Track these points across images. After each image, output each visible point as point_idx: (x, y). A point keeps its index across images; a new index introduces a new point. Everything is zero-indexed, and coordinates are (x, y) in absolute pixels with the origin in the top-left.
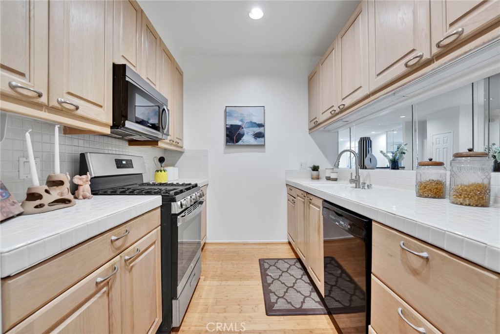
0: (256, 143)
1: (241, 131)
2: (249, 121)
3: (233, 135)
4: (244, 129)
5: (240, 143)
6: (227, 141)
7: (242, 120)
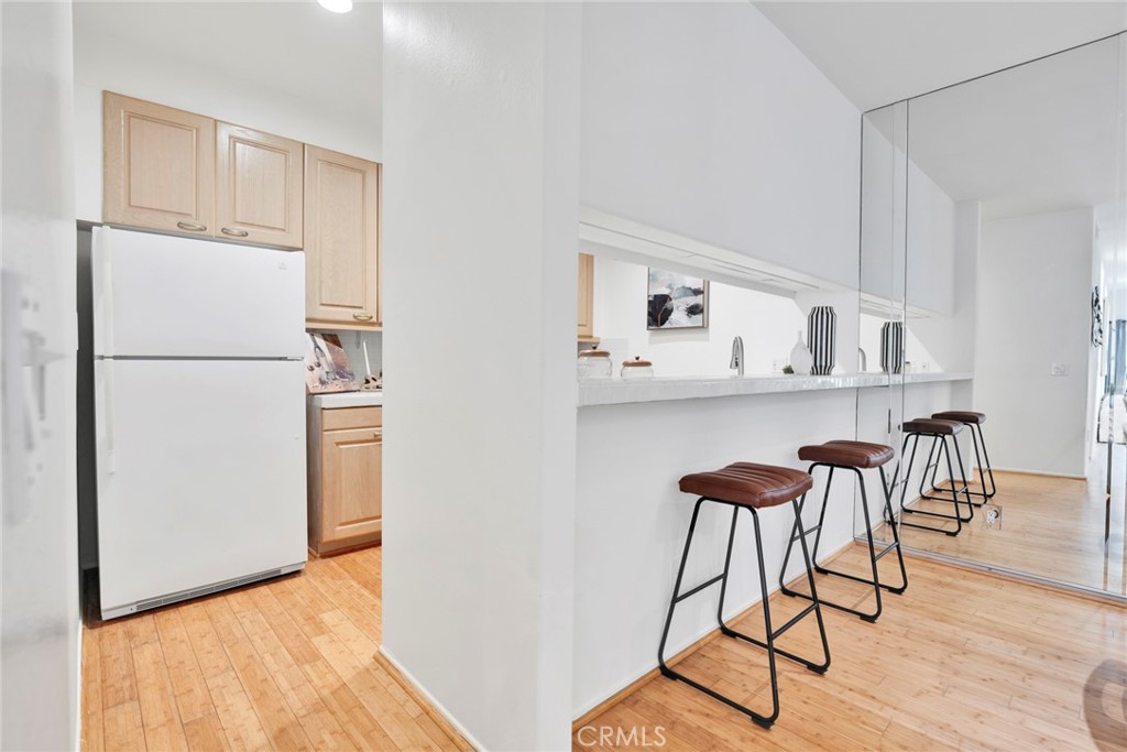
0: (689, 325)
1: (668, 305)
2: (680, 286)
3: (658, 312)
4: (673, 301)
5: (667, 325)
6: (649, 324)
7: (670, 287)
